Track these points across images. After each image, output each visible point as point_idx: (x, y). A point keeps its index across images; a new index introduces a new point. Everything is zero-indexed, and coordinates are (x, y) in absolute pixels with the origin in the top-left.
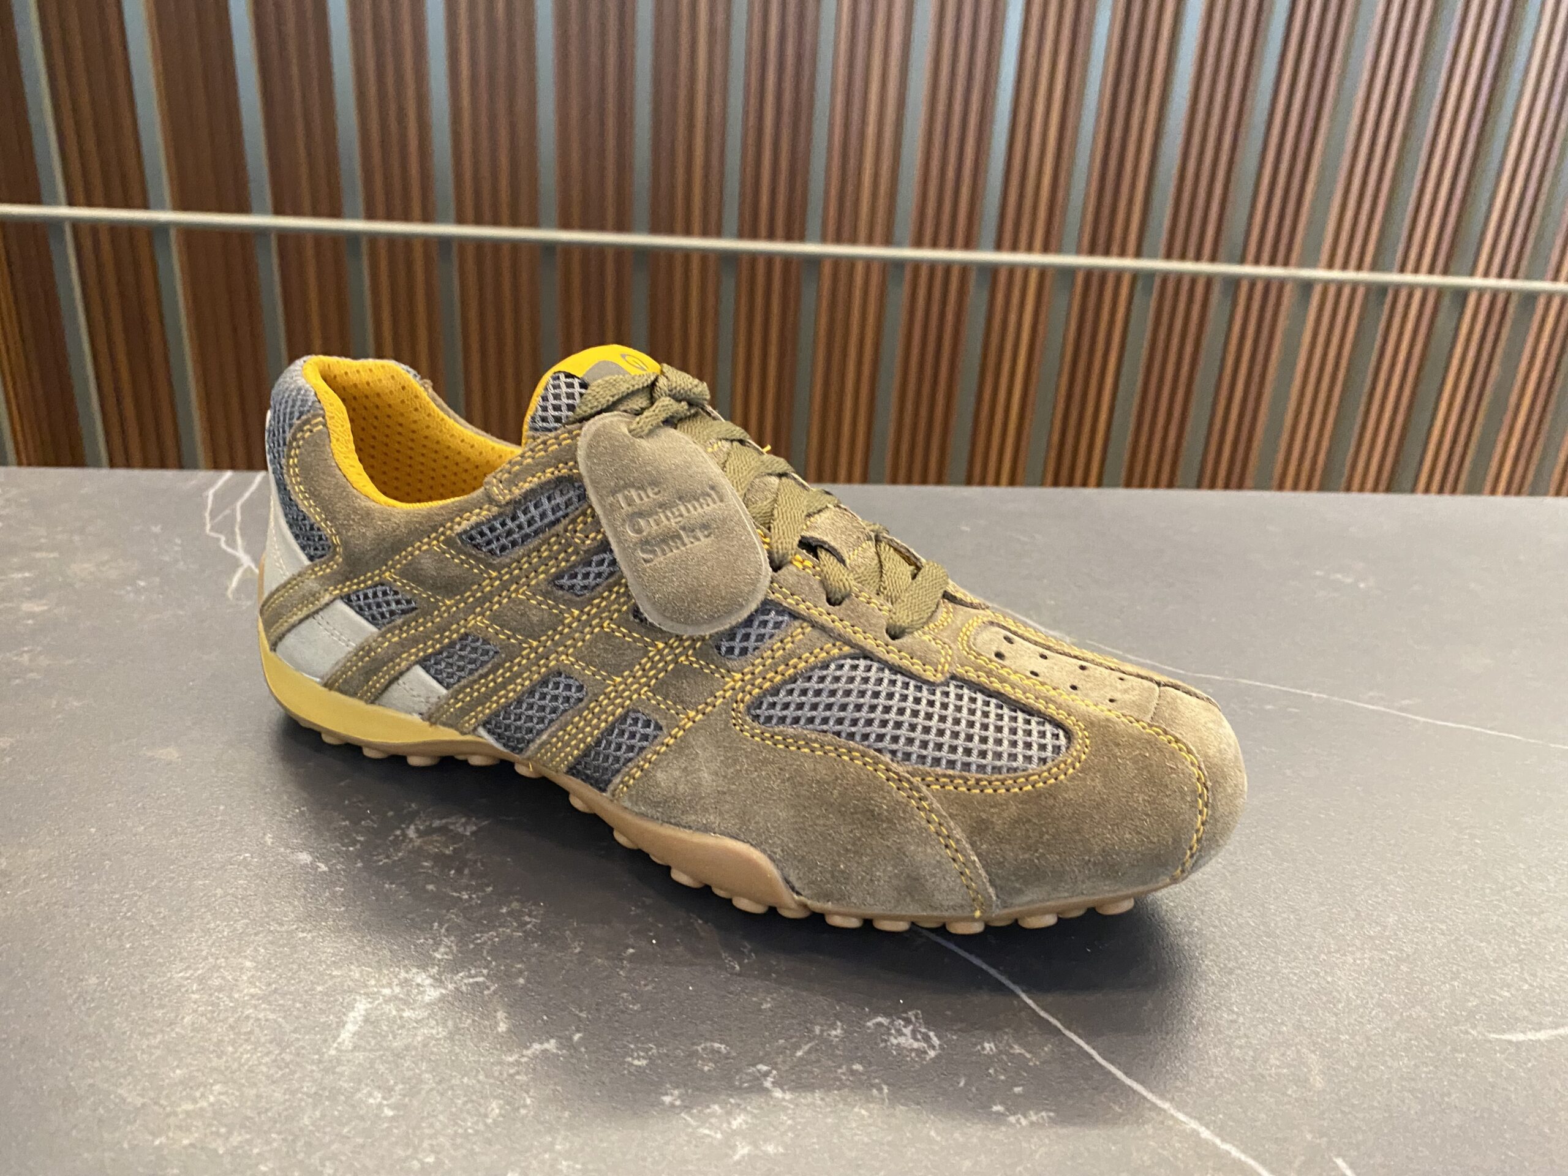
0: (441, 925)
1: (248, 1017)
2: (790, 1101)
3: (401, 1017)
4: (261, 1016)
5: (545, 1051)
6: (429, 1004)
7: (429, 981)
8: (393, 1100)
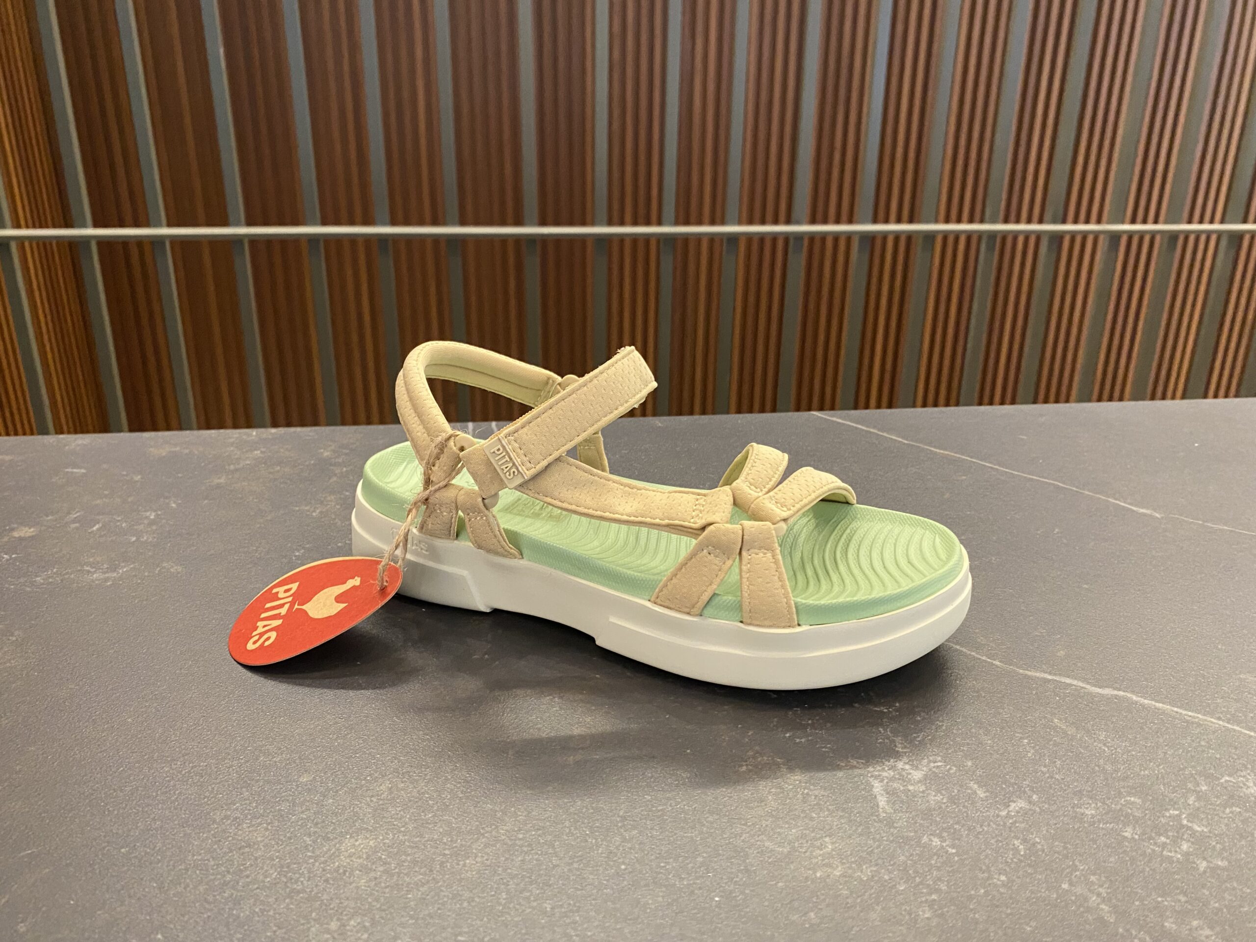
0: (885, 730)
1: (808, 794)
2: (1210, 832)
3: (909, 791)
4: (816, 793)
5: (1021, 808)
6: (920, 781)
7: (907, 767)
8: (947, 843)
